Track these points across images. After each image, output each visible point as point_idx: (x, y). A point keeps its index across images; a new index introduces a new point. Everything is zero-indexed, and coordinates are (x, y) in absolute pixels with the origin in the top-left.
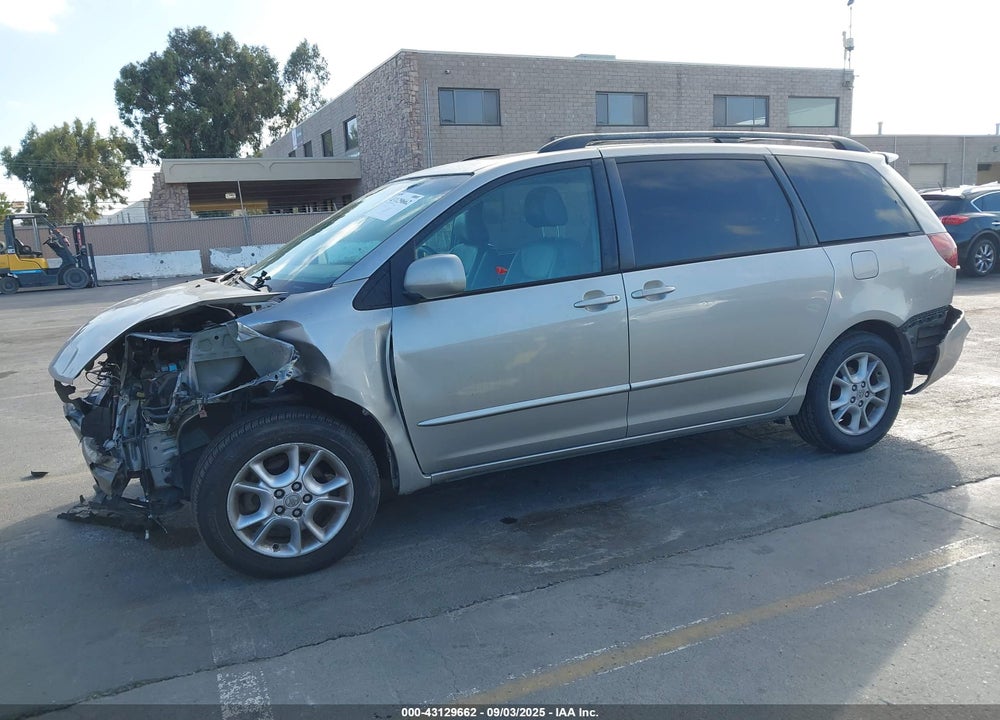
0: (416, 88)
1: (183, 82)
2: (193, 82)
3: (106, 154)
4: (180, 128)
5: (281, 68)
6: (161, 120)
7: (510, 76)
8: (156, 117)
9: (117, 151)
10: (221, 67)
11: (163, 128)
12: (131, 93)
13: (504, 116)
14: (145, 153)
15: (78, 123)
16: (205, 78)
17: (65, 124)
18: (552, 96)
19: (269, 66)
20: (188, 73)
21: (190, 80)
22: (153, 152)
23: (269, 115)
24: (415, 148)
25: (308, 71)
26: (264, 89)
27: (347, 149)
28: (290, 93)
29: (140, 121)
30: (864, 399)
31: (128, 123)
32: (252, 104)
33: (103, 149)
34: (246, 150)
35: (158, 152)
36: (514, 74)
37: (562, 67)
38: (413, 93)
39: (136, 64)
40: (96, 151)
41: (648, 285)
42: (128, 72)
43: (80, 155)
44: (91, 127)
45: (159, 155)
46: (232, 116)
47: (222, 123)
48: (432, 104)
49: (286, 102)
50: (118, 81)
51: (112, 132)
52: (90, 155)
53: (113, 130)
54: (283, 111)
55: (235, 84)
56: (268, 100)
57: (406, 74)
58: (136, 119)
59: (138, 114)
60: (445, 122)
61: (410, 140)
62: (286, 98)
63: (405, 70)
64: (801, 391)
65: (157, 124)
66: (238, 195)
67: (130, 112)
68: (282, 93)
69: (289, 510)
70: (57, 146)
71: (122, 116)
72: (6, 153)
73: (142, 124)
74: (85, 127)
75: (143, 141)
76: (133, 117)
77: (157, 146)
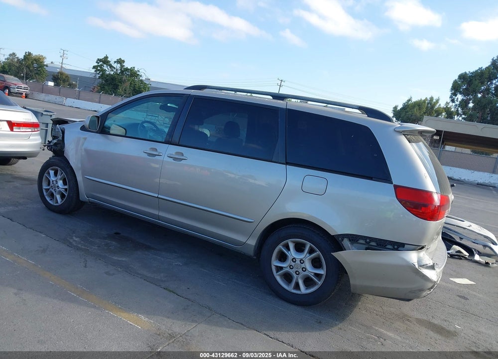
1: (491, 83)
2: (497, 84)
4: (480, 106)
6: (471, 101)
9: (444, 113)
11: (471, 105)
12: (460, 86)
14: (456, 116)
15: (432, 99)
17: (426, 98)
21: (496, 82)
22: (461, 116)
29: (459, 100)
30: (300, 270)
31: (453, 101)
33: (438, 112)
35: (464, 116)
39: (468, 73)
40: (434, 112)
41: (177, 153)
42: (463, 77)
43: (425, 113)
44: (437, 101)
50: (455, 80)
51: (446, 104)
53: (447, 103)
58: (457, 99)
59: (460, 97)
64: (253, 242)
65: (469, 103)
66: (440, 138)
67: (456, 95)
70: (417, 107)
71: (451, 97)
72: (395, 108)
73: (460, 102)
74: (434, 101)
75: (457, 110)
76: (456, 98)
77: (464, 114)
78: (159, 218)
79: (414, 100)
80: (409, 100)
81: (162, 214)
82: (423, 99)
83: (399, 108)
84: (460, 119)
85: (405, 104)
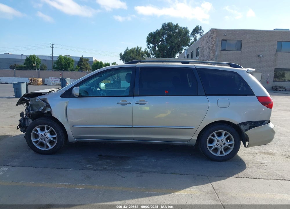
0: (215, 40)
1: (164, 37)
2: (167, 37)
3: (143, 55)
4: (161, 49)
5: (190, 33)
6: (157, 47)
7: (247, 36)
8: (156, 46)
9: (145, 55)
10: (174, 33)
11: (157, 49)
12: (150, 40)
13: (243, 48)
14: (151, 55)
15: (138, 47)
16: (169, 36)
17: (135, 47)
18: (261, 42)
19: (187, 32)
20: (165, 35)
21: (166, 36)
22: (154, 55)
23: (185, 46)
24: (212, 57)
25: (198, 34)
26: (184, 39)
27: (196, 56)
28: (192, 39)
29: (151, 47)
30: (222, 145)
31: (148, 48)
32: (181, 43)
33: (142, 54)
34: (177, 56)
35: (155, 55)
36: (248, 36)
37: (266, 33)
38: (214, 41)
39: (153, 32)
40: (140, 55)
42: (150, 35)
43: (136, 55)
44: (141, 48)
45: (155, 56)
46: (175, 46)
47: (172, 47)
48: (219, 45)
49: (190, 42)
50: (148, 37)
52: (139, 56)
53: (146, 49)
54: (189, 45)
55: (177, 37)
56: (185, 42)
57: (212, 36)
59: (151, 45)
60: (223, 49)
61: (211, 55)
62: (191, 41)
63: (212, 34)
65: (156, 48)
68: (190, 40)
69: (43, 140)
70: (132, 53)
71: (147, 46)
72: (121, 54)
73: (152, 48)
74: (139, 48)
75: (151, 52)
76: (150, 46)
77: (155, 54)
78: (133, 138)
79: (129, 49)
80: (127, 49)
81: (135, 136)
82: (134, 48)
83: (123, 54)
84: (154, 56)
85: (125, 51)
